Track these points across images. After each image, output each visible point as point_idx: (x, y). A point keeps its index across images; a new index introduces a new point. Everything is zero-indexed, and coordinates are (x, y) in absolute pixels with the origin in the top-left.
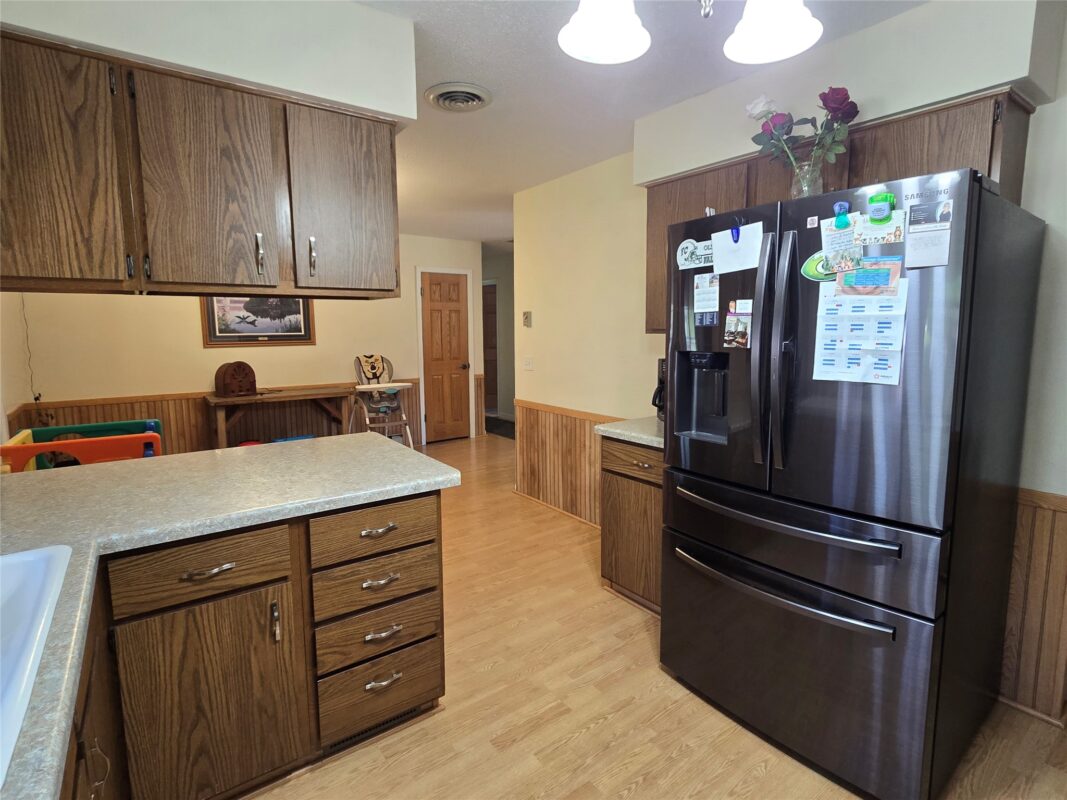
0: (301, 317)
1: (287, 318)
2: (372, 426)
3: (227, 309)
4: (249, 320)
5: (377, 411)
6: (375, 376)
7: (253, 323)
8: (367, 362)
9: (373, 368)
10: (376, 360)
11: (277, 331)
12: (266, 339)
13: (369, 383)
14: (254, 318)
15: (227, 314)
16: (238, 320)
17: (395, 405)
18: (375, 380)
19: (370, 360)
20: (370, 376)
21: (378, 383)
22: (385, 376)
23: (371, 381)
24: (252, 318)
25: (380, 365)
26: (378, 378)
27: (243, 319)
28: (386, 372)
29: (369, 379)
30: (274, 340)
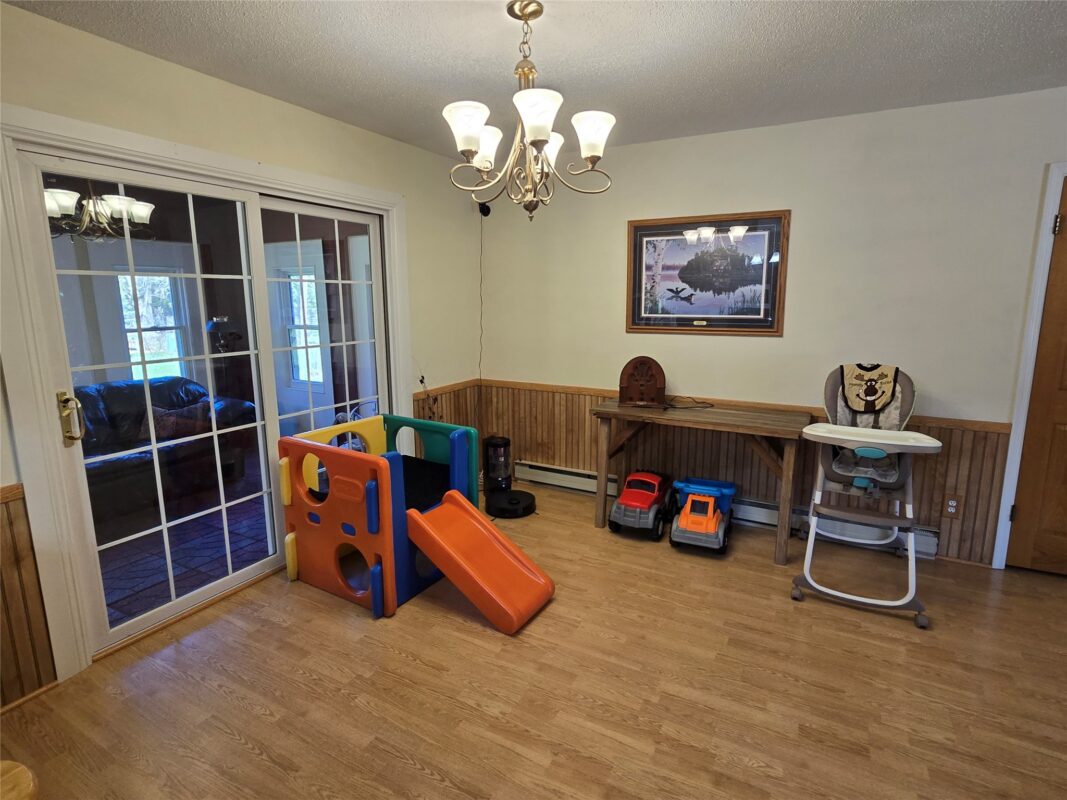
0: (761, 289)
1: (740, 290)
2: (824, 511)
3: (658, 279)
4: (682, 295)
5: (848, 483)
6: (870, 408)
7: (688, 299)
8: (859, 377)
9: (871, 390)
10: (883, 376)
11: (721, 313)
12: (705, 323)
13: (854, 424)
14: (692, 291)
15: (657, 286)
16: (671, 294)
17: (892, 479)
18: (869, 418)
19: (868, 375)
20: (860, 406)
21: (876, 426)
22: (893, 414)
23: (859, 419)
24: (688, 291)
25: (888, 389)
26: (877, 413)
27: (676, 292)
28: (896, 404)
29: (855, 413)
30: (714, 326)
